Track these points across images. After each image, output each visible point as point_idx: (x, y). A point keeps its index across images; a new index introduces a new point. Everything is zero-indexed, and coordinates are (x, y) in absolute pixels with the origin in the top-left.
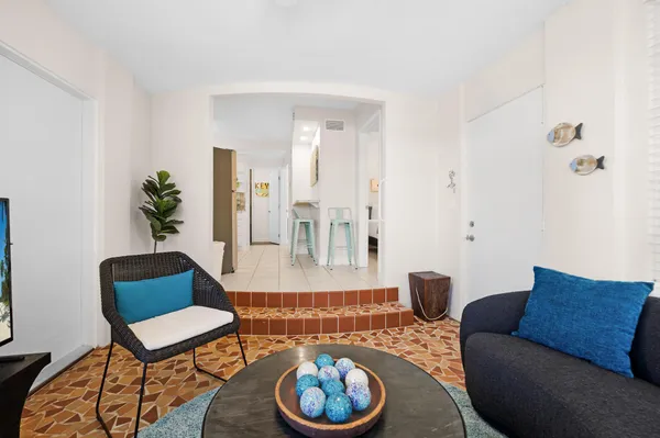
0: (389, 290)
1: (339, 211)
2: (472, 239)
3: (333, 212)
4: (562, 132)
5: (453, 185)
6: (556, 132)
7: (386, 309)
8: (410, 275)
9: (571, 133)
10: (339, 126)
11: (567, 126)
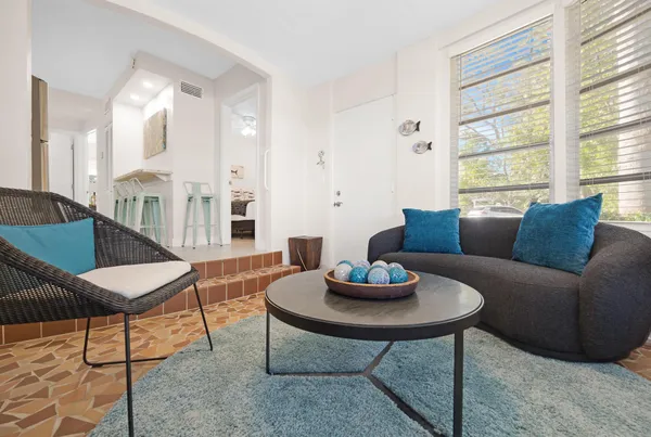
0: (275, 253)
1: (196, 186)
2: (338, 205)
3: (189, 186)
4: (407, 126)
5: (322, 162)
6: (404, 125)
7: (275, 270)
8: (290, 239)
9: (413, 128)
10: (196, 93)
11: (411, 122)
